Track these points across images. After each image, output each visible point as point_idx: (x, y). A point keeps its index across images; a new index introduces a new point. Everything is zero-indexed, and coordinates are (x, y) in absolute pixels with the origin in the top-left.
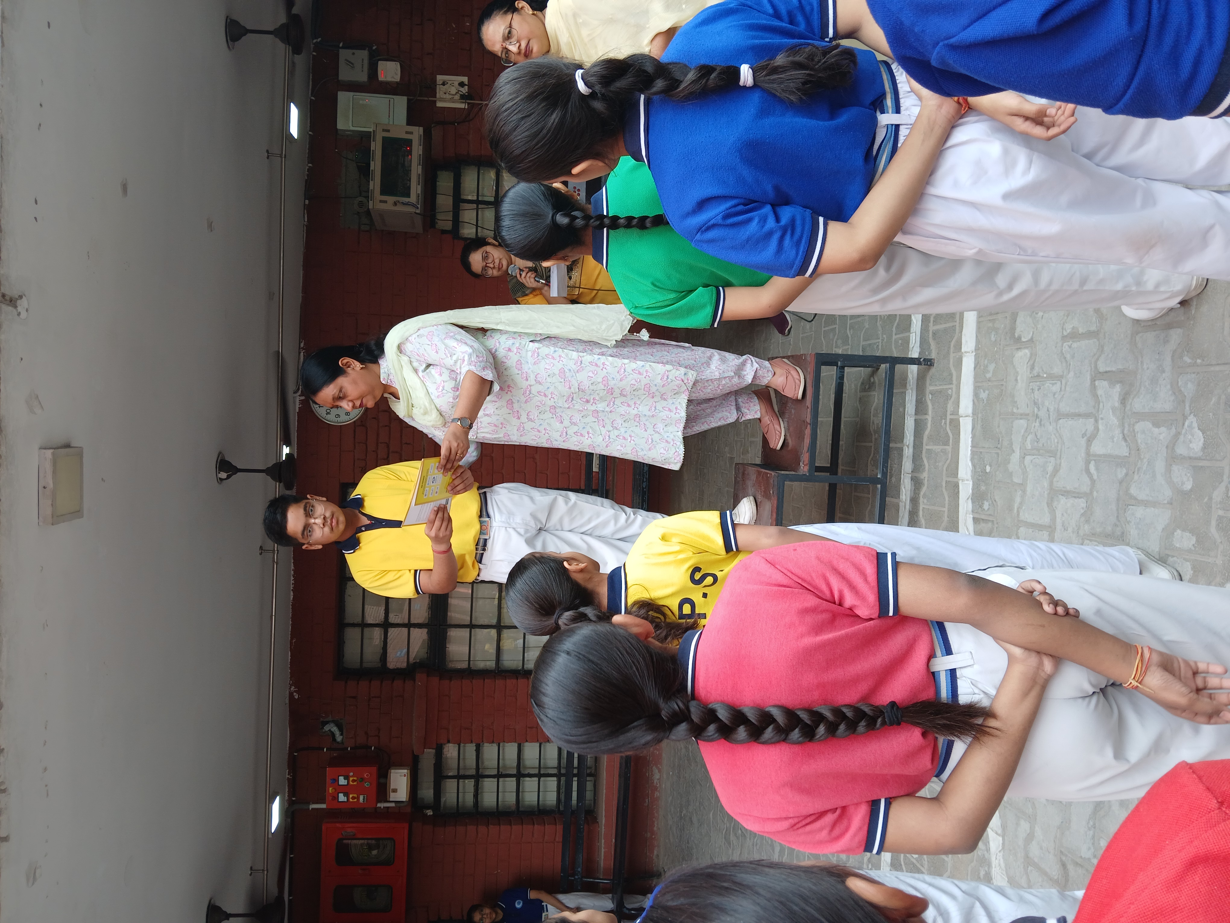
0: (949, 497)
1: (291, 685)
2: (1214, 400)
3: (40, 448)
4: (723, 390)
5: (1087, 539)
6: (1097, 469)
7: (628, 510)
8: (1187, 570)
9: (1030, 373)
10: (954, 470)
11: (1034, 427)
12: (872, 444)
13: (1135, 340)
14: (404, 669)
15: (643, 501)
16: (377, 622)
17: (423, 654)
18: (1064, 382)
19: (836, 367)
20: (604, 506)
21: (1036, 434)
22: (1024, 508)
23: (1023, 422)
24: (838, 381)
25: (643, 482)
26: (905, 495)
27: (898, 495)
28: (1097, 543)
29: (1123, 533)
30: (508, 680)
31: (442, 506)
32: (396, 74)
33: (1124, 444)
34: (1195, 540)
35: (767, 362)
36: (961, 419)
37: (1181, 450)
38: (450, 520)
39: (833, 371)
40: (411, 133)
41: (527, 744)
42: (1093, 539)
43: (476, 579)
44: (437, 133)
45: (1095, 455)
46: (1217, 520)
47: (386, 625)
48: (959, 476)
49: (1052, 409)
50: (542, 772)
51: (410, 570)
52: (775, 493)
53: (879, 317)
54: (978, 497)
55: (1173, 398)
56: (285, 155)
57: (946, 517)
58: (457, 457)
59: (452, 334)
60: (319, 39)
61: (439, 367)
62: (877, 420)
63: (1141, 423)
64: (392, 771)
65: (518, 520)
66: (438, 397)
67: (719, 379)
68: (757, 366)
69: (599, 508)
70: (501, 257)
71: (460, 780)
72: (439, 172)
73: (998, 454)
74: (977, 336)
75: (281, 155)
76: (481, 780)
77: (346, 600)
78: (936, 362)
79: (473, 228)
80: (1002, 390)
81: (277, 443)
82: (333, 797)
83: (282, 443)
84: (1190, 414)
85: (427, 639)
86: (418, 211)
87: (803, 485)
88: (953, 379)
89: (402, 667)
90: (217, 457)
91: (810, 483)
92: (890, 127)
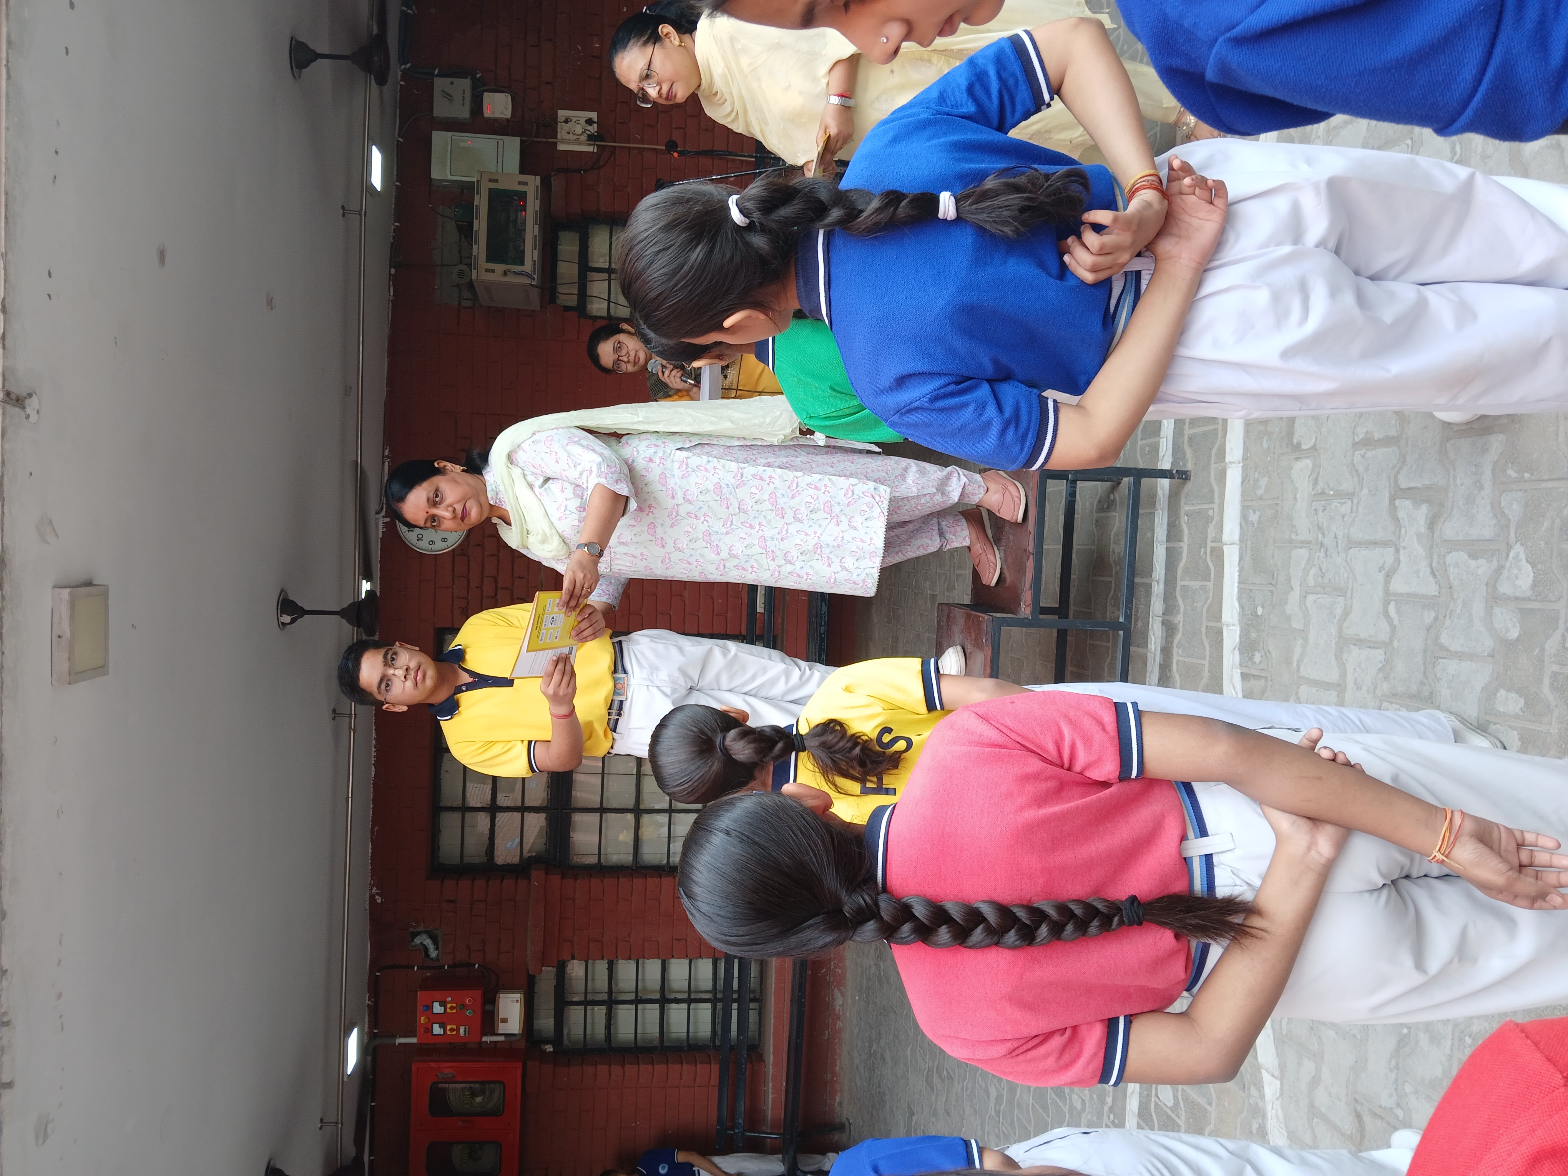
0: (1210, 647)
1: (372, 886)
2: (1546, 525)
3: (55, 587)
4: (922, 511)
5: (1387, 701)
6: (1398, 611)
7: (803, 664)
8: (1513, 738)
9: (1313, 489)
10: (1216, 613)
11: (1318, 558)
12: (1112, 579)
13: (1446, 449)
14: (516, 865)
15: (821, 650)
16: (479, 805)
17: (541, 846)
18: (1355, 501)
19: (1065, 481)
20: (773, 658)
21: (1320, 568)
22: (1305, 661)
23: (1304, 552)
24: (1069, 498)
25: (821, 625)
26: (1155, 643)
27: (1145, 644)
29: (1432, 693)
30: (648, 879)
31: (564, 656)
32: (506, 109)
33: (1432, 579)
34: (1523, 702)
35: (978, 475)
36: (1225, 548)
37: (1504, 588)
38: (573, 674)
39: (1063, 487)
40: (526, 184)
41: (673, 961)
42: (1394, 700)
43: (609, 753)
44: (557, 184)
45: (1396, 594)
46: (1551, 678)
47: (493, 809)
48: (1223, 619)
49: (1340, 535)
50: (692, 997)
51: (522, 741)
52: (989, 641)
54: (1247, 647)
55: (1494, 521)
56: (365, 212)
57: (1206, 671)
58: (584, 592)
59: (576, 439)
60: (409, 65)
61: (560, 481)
62: (1118, 548)
63: (1454, 554)
64: (502, 995)
65: (663, 675)
66: (560, 519)
67: (918, 497)
68: (965, 479)
69: (765, 662)
70: (637, 349)
71: (588, 1007)
72: (561, 234)
73: (1272, 592)
74: (1244, 442)
75: (360, 211)
76: (614, 1006)
77: (442, 777)
78: (1192, 474)
79: (605, 305)
80: (1277, 511)
81: (355, 575)
82: (427, 1028)
83: (361, 577)
84: (1516, 542)
85: (545, 826)
86: (534, 283)
87: (1025, 631)
88: (1214, 496)
89: (514, 863)
90: (278, 596)
91: (1034, 629)
92: (1129, 274)
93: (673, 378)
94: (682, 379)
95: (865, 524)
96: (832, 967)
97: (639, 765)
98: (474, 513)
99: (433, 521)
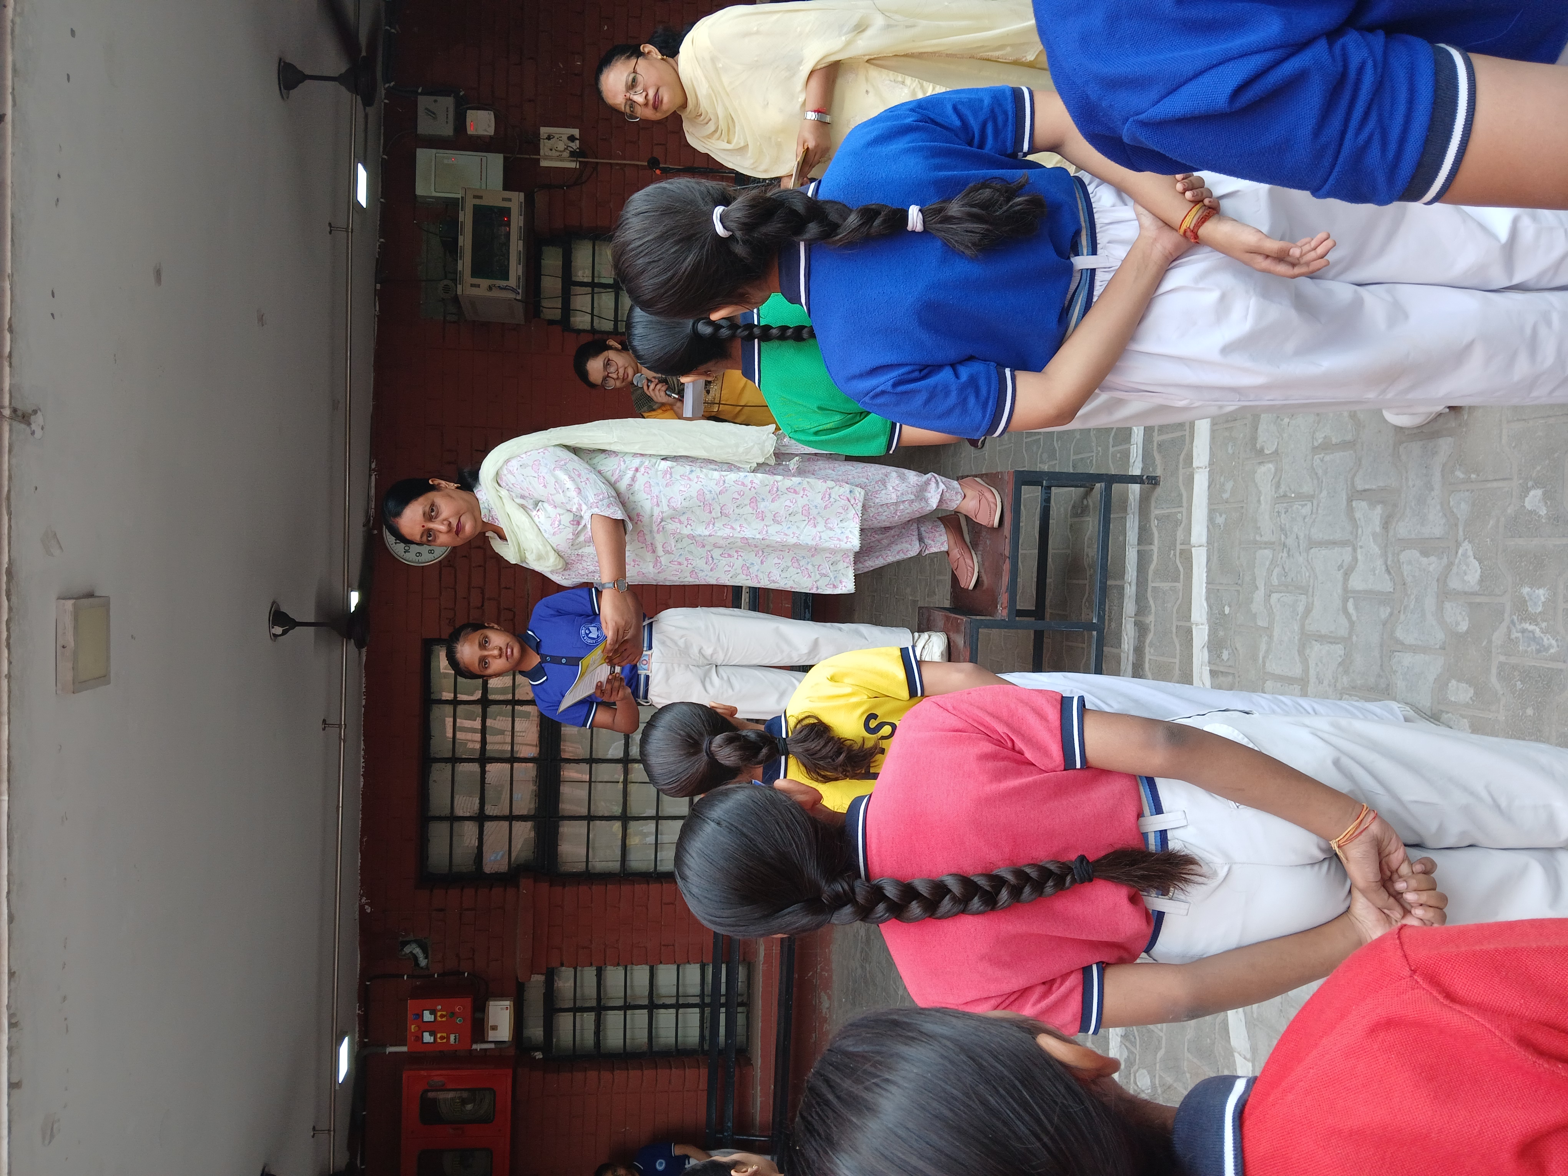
0: (1181, 645)
1: (362, 896)
2: (1491, 522)
3: (59, 598)
4: (902, 518)
5: (1347, 694)
6: (1356, 608)
9: (1276, 492)
10: (1186, 612)
11: (1281, 558)
12: (1087, 582)
13: (1399, 452)
14: (504, 873)
16: (468, 814)
17: (529, 853)
18: (1315, 502)
19: (1040, 487)
21: (1283, 567)
22: (1270, 657)
23: (1267, 553)
24: (1044, 504)
26: (1128, 643)
27: (1119, 644)
28: (1358, 699)
29: (1388, 685)
30: (636, 886)
32: (489, 126)
33: (1387, 577)
34: (1473, 692)
35: (956, 482)
36: (1193, 550)
37: (1454, 584)
39: (1038, 492)
40: (510, 200)
41: (661, 966)
44: (541, 199)
45: (1354, 592)
46: (1498, 668)
47: (481, 818)
48: (1192, 619)
49: (1301, 536)
50: (680, 1002)
52: (968, 642)
54: (1215, 645)
55: (1444, 520)
56: (352, 230)
57: (1177, 669)
59: (563, 462)
60: (392, 84)
62: (1091, 552)
63: (1407, 552)
64: (491, 1003)
66: (553, 533)
67: (896, 504)
68: (943, 486)
70: (626, 366)
71: (577, 1014)
72: (544, 248)
73: (1238, 591)
74: (1211, 448)
75: (347, 229)
76: (603, 1012)
77: (430, 787)
78: (1162, 480)
79: (588, 318)
80: (1242, 513)
81: (344, 585)
82: (417, 1037)
83: (350, 589)
84: (1464, 540)
85: (532, 834)
86: (519, 297)
87: (1003, 633)
88: (1183, 500)
89: (502, 871)
90: (269, 608)
91: (1012, 631)
92: (1084, 272)
93: (658, 393)
94: (666, 394)
95: (841, 525)
96: (818, 970)
97: (626, 772)
98: (468, 527)
99: (429, 535)
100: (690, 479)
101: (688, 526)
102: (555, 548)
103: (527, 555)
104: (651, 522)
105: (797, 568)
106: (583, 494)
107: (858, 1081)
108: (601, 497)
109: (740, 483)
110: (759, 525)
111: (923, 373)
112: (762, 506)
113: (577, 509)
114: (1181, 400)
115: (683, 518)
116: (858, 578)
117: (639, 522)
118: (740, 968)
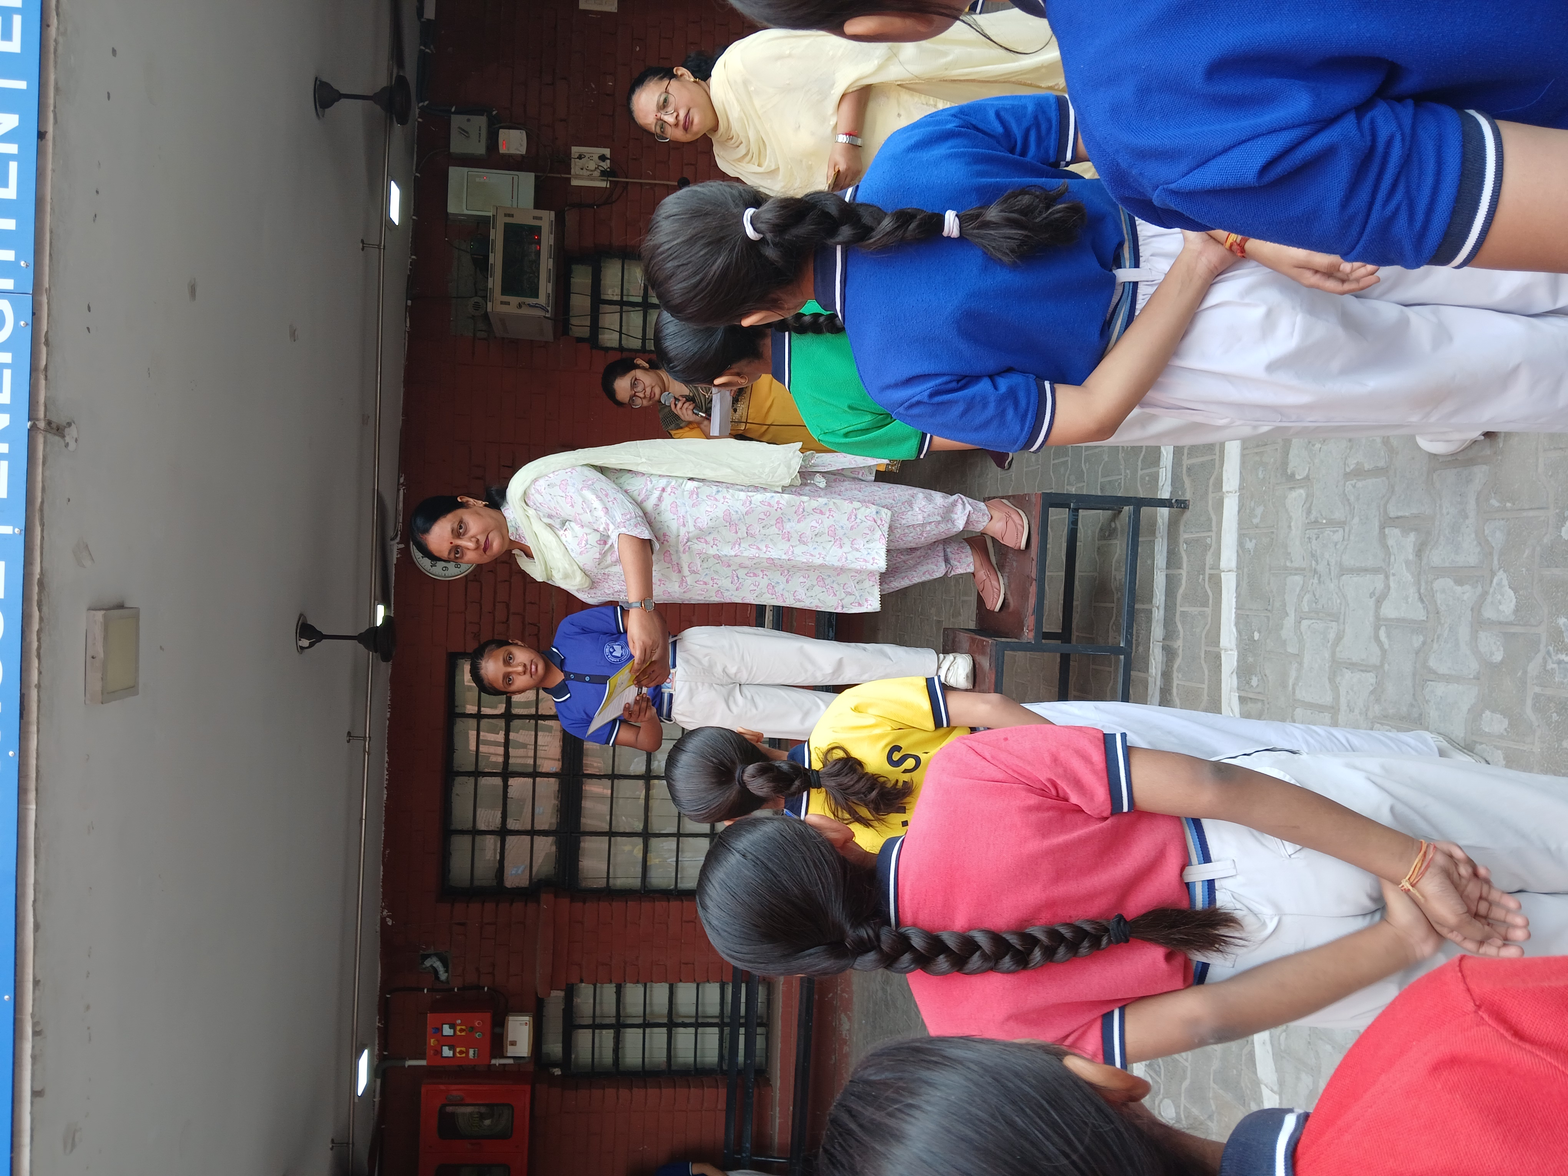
0: (1209, 671)
1: (383, 908)
2: (1527, 552)
3: (90, 609)
4: (928, 539)
5: (1378, 723)
6: (1388, 636)
9: (1307, 518)
10: (1214, 638)
11: (1312, 585)
12: (1114, 605)
13: (1432, 479)
14: (525, 888)
16: (491, 829)
17: (549, 869)
18: (1347, 530)
19: (1068, 510)
21: (1314, 594)
22: (1300, 684)
23: (1298, 579)
24: (1071, 526)
26: (1155, 668)
27: (1146, 669)
28: (1389, 728)
29: (1421, 715)
30: (656, 903)
32: (521, 145)
33: (1420, 605)
34: (1507, 723)
35: (983, 504)
36: (1222, 574)
37: (1489, 613)
39: (1065, 514)
40: (540, 218)
41: (680, 985)
44: (571, 218)
45: (1387, 619)
46: (1533, 699)
47: (503, 832)
48: (1222, 644)
49: (1333, 563)
50: (700, 1021)
52: (993, 665)
53: (1120, 448)
54: (1244, 671)
55: (1478, 549)
56: (384, 246)
57: (1205, 695)
59: (590, 482)
60: (426, 103)
62: (1119, 575)
63: (1441, 580)
64: (511, 1018)
66: (579, 552)
67: (922, 525)
68: (970, 507)
71: (596, 1031)
72: (574, 267)
73: (1268, 617)
74: (1241, 473)
75: (379, 245)
76: (622, 1030)
77: (453, 800)
78: (1191, 503)
79: (616, 336)
80: (1273, 539)
81: (371, 600)
82: (437, 1051)
83: (376, 602)
84: (1499, 569)
85: (554, 848)
86: (548, 315)
87: (1028, 655)
88: (1212, 524)
89: (523, 886)
90: (297, 620)
91: (1037, 653)
92: (1127, 285)
93: (686, 412)
94: (693, 412)
95: (867, 546)
96: (839, 992)
97: (648, 789)
98: (496, 545)
99: (456, 550)
100: (716, 500)
101: (714, 546)
102: (582, 567)
103: (554, 573)
104: (677, 542)
105: (822, 587)
106: (610, 513)
107: (880, 1108)
108: (628, 516)
109: (766, 504)
110: (785, 546)
111: (960, 384)
112: (788, 526)
113: (604, 528)
114: (1222, 419)
115: (709, 539)
116: (884, 598)
117: (665, 542)
118: (760, 988)
